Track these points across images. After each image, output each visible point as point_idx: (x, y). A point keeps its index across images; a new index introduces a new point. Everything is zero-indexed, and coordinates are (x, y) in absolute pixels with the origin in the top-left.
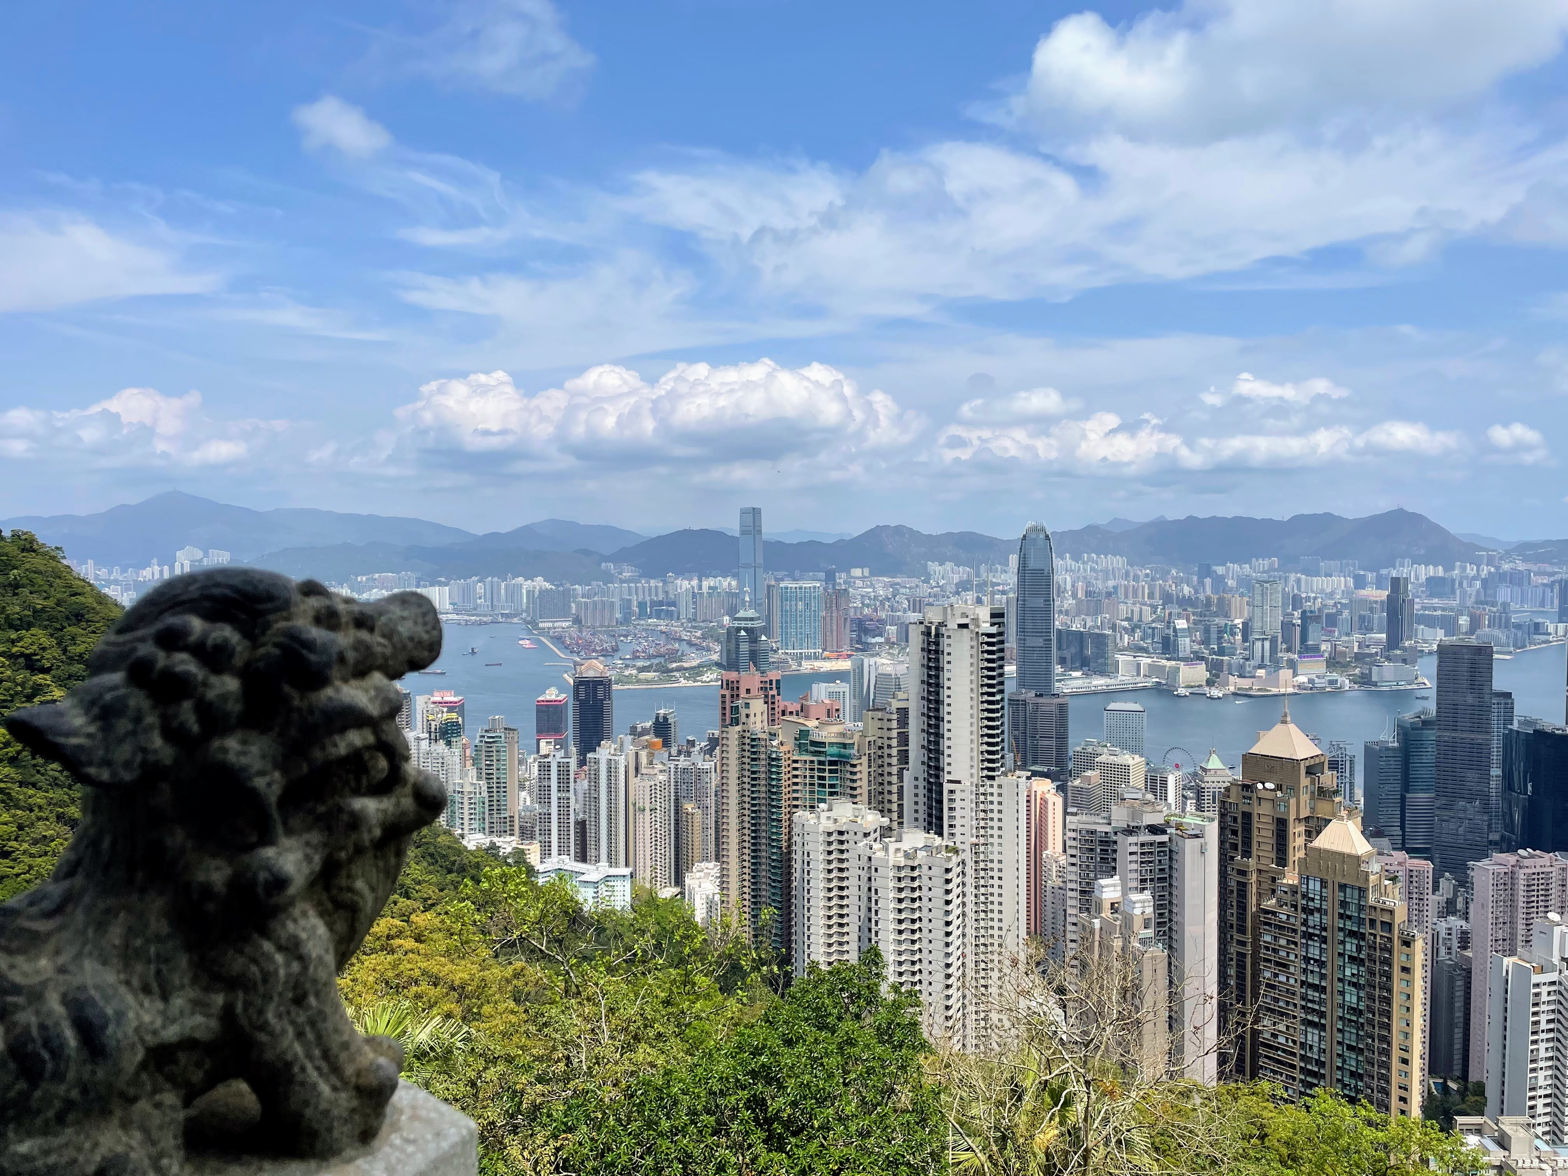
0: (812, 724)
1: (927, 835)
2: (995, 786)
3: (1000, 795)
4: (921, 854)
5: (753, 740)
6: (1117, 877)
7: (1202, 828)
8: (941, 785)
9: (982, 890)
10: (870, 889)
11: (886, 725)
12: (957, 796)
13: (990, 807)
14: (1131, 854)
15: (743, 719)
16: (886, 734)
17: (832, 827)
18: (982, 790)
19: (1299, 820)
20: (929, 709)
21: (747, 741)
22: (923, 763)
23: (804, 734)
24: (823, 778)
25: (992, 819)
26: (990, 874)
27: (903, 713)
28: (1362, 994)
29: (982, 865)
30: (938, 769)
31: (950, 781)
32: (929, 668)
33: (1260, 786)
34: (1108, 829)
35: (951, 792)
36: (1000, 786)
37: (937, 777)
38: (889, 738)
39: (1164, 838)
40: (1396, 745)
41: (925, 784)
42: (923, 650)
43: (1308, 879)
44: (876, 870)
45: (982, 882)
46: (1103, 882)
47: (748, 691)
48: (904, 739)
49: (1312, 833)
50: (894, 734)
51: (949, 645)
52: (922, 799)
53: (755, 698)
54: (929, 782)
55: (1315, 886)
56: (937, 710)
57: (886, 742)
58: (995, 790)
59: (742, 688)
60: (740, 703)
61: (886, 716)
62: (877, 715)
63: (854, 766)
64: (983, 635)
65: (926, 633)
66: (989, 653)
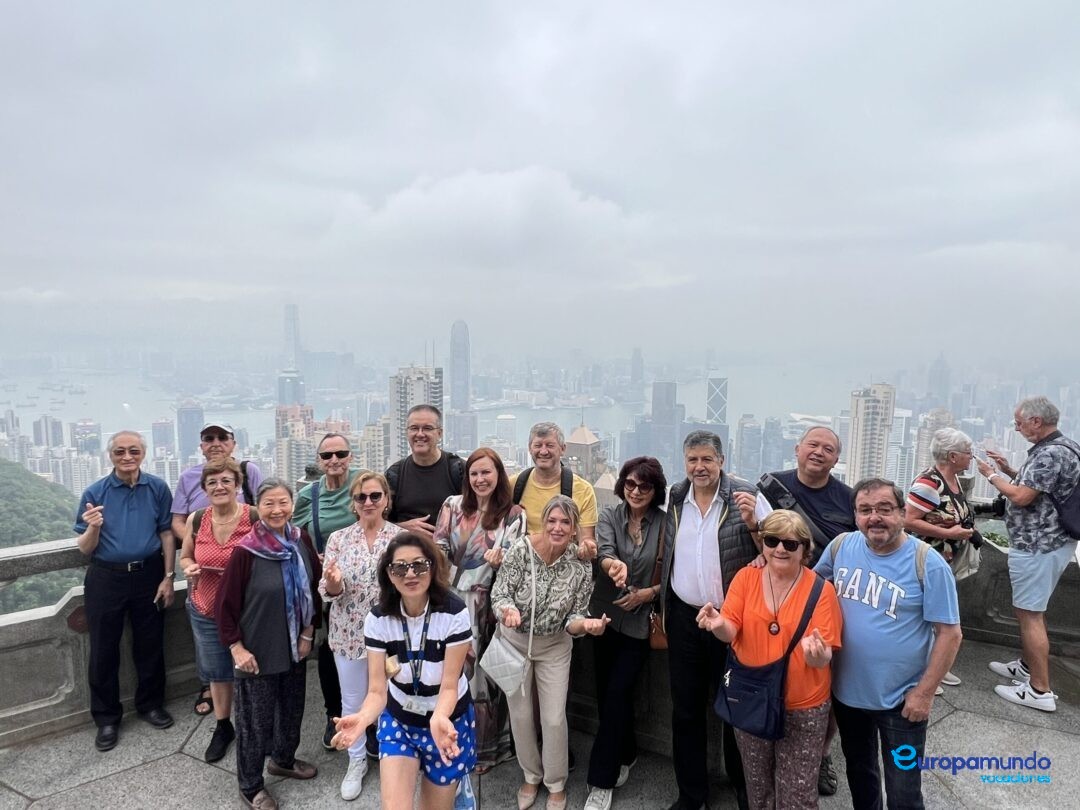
11: (377, 433)
15: (291, 433)
21: (294, 446)
27: (387, 427)
33: (570, 459)
38: (379, 441)
40: (634, 431)
42: (397, 392)
47: (293, 417)
48: (387, 441)
50: (382, 438)
51: (412, 390)
53: (299, 421)
57: (377, 443)
59: (289, 415)
60: (288, 424)
61: (376, 429)
62: (371, 428)
63: (359, 458)
64: (431, 383)
65: (399, 383)
66: (434, 393)
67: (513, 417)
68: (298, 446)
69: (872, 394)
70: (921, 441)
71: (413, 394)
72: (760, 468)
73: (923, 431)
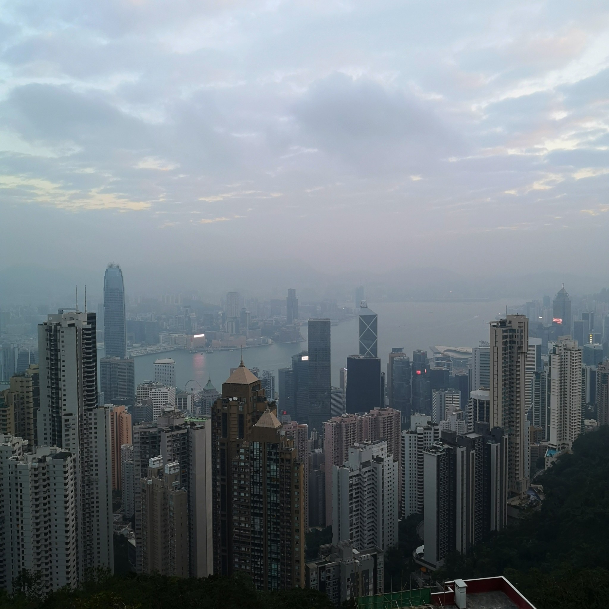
1: (52, 448)
2: (93, 414)
4: (48, 459)
6: (160, 456)
7: (204, 423)
8: (61, 417)
9: (86, 473)
10: (17, 484)
11: (25, 384)
12: (71, 422)
13: (90, 426)
14: (168, 442)
18: (85, 417)
19: (249, 414)
20: (52, 374)
22: (49, 406)
25: (91, 433)
26: (91, 463)
27: (36, 377)
28: (278, 495)
29: (86, 460)
30: (58, 408)
31: (65, 415)
32: (51, 350)
33: (231, 399)
34: (155, 430)
35: (67, 420)
36: (95, 414)
37: (58, 413)
38: (28, 392)
39: (186, 431)
40: (292, 369)
41: (51, 417)
42: (47, 340)
43: (253, 443)
44: (20, 472)
45: (86, 469)
46: (153, 459)
49: (255, 420)
50: (31, 389)
51: (63, 337)
52: (48, 427)
54: (53, 417)
55: (257, 446)
56: (57, 374)
57: (26, 395)
58: (93, 417)
63: (5, 411)
64: (83, 329)
65: (49, 330)
66: (87, 339)
67: (172, 361)
69: (508, 325)
70: (552, 366)
71: (63, 342)
72: (411, 399)
73: (553, 356)
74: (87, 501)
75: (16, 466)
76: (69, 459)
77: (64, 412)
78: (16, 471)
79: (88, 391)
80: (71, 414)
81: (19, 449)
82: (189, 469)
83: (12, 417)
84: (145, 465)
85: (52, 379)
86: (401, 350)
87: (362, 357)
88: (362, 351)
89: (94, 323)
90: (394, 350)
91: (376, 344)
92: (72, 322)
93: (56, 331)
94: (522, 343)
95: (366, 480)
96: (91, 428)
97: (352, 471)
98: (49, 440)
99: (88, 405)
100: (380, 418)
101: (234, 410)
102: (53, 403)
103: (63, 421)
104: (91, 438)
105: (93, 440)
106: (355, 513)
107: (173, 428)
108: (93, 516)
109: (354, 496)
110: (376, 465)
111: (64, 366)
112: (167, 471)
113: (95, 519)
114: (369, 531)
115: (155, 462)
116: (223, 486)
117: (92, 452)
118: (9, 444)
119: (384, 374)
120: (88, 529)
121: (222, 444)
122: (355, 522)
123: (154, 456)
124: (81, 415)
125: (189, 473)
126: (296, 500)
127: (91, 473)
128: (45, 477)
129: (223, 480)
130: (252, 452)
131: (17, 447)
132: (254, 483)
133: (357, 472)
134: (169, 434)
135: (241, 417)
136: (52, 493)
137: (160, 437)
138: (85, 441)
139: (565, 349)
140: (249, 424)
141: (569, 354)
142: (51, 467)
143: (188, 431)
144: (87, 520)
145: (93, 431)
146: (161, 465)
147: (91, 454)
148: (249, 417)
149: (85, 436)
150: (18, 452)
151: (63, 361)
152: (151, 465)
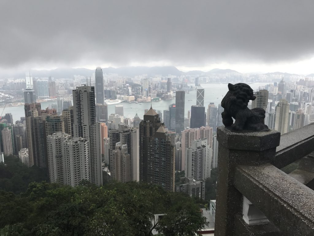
0: (49, 115)
1: (79, 138)
3: (95, 127)
4: (78, 142)
5: (35, 119)
6: (120, 142)
7: (136, 130)
8: (82, 126)
10: (67, 151)
11: (67, 114)
12: (86, 129)
14: (123, 137)
15: (32, 115)
16: (68, 116)
17: (57, 138)
18: (91, 127)
20: (78, 110)
21: (34, 120)
22: (77, 122)
23: (48, 117)
24: (53, 127)
25: (93, 133)
26: (94, 144)
27: (72, 111)
28: (165, 158)
29: (92, 142)
30: (81, 123)
31: (84, 126)
32: (78, 101)
33: (147, 121)
34: (118, 132)
37: (81, 125)
38: (69, 117)
39: (129, 133)
40: (169, 110)
41: (78, 126)
42: (76, 97)
44: (68, 146)
45: (92, 146)
47: (32, 108)
48: (72, 117)
49: (157, 129)
50: (70, 115)
51: (82, 95)
52: (77, 130)
53: (35, 109)
55: (157, 139)
56: (80, 110)
57: (68, 118)
58: (94, 127)
59: (31, 107)
60: (31, 111)
61: (67, 112)
62: (65, 112)
63: (61, 124)
64: (90, 93)
65: (77, 93)
66: (91, 97)
67: (122, 106)
68: (35, 120)
69: (260, 94)
70: (277, 111)
71: (82, 97)
72: (217, 123)
73: (277, 107)
74: (92, 158)
75: (67, 144)
76: (86, 142)
77: (84, 125)
78: (67, 146)
79: (92, 117)
80: (86, 125)
81: (67, 138)
82: (130, 147)
83: (64, 126)
84: (114, 145)
85: (78, 112)
86: (213, 103)
87: (197, 106)
88: (198, 103)
89: (94, 91)
90: (211, 103)
91: (203, 101)
92: (85, 90)
93: (80, 93)
94: (265, 101)
95: (198, 154)
96: (93, 131)
97: (193, 150)
98: (78, 135)
99: (92, 122)
100: (204, 130)
101: (148, 126)
102: (79, 121)
103: (83, 128)
104: (94, 134)
105: (94, 135)
106: (194, 166)
107: (124, 132)
108: (95, 164)
109: (194, 160)
110: (203, 148)
111: (83, 107)
112: (123, 148)
113: (95, 165)
114: (199, 173)
115: (118, 144)
116: (144, 154)
117: (94, 140)
118: (63, 136)
119: (206, 113)
120: (93, 168)
121: (143, 138)
122: (194, 169)
123: (117, 142)
124: (90, 126)
125: (130, 149)
126: (172, 160)
127: (94, 147)
128: (77, 149)
129: (144, 152)
130: (155, 142)
131: (66, 137)
132: (156, 153)
133: (195, 151)
134: (123, 134)
135: (151, 128)
136: (80, 155)
137: (119, 135)
138: (91, 135)
139: (283, 104)
140: (154, 131)
141: (284, 106)
142: (80, 145)
143: (130, 133)
144: (93, 165)
145: (94, 132)
146: (120, 145)
147: (94, 141)
148: (154, 128)
149: (91, 134)
150: (67, 139)
151: (83, 105)
152: (116, 145)
